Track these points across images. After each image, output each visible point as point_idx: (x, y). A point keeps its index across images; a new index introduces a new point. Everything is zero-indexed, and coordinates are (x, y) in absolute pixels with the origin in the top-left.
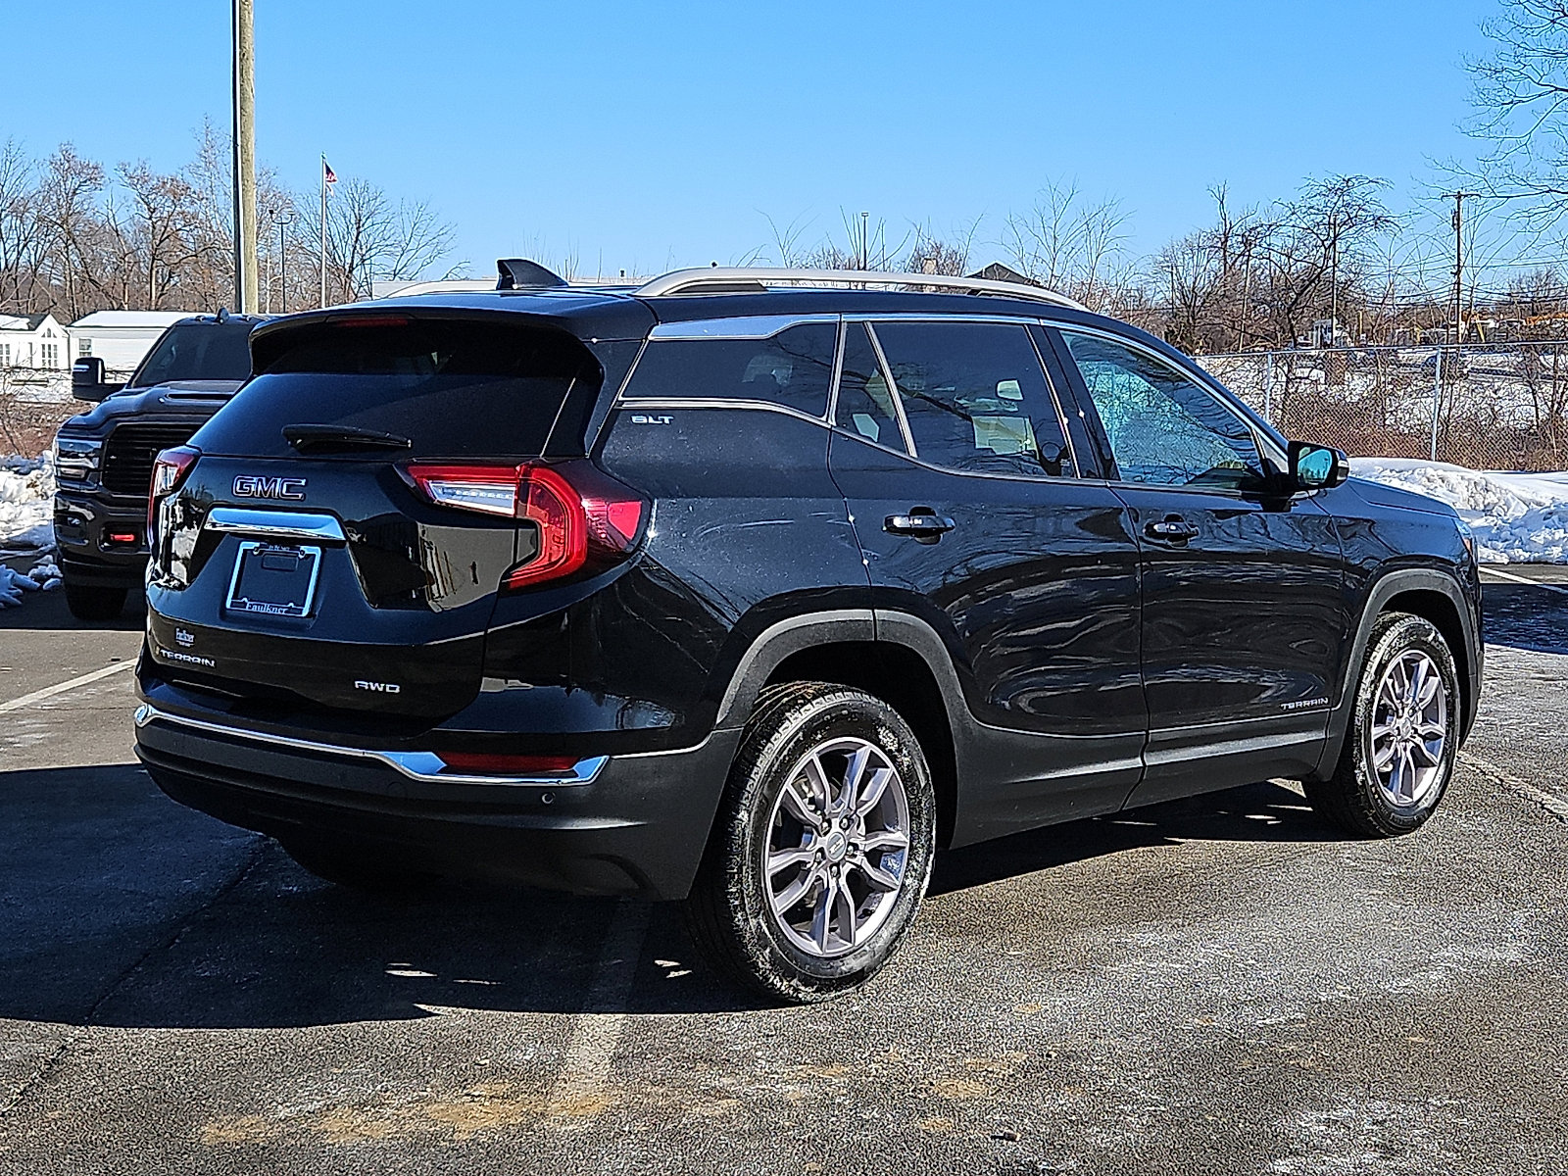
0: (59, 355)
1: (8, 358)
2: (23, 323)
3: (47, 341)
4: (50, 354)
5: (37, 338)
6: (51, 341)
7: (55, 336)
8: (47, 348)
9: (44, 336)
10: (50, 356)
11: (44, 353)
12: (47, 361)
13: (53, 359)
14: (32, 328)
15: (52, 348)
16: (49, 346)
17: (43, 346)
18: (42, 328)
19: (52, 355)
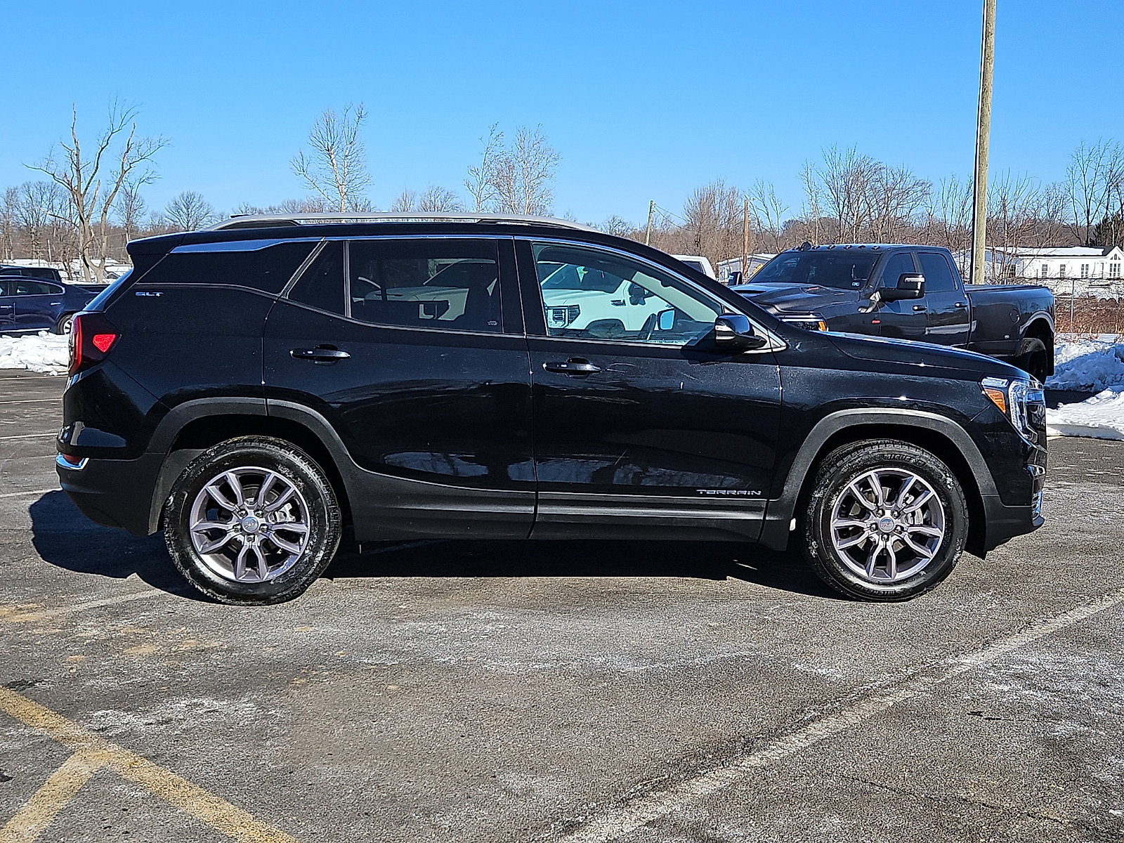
0: (1121, 270)
1: (1087, 273)
2: (1099, 251)
3: (1114, 262)
4: (1115, 269)
5: (1108, 260)
6: (1117, 262)
7: (1119, 259)
8: (1113, 265)
9: (1112, 259)
10: (1115, 271)
11: (1111, 269)
12: (1112, 274)
13: (1117, 272)
14: (1104, 254)
15: (1117, 266)
16: (1115, 265)
17: (1111, 265)
18: (1111, 254)
19: (1117, 270)
